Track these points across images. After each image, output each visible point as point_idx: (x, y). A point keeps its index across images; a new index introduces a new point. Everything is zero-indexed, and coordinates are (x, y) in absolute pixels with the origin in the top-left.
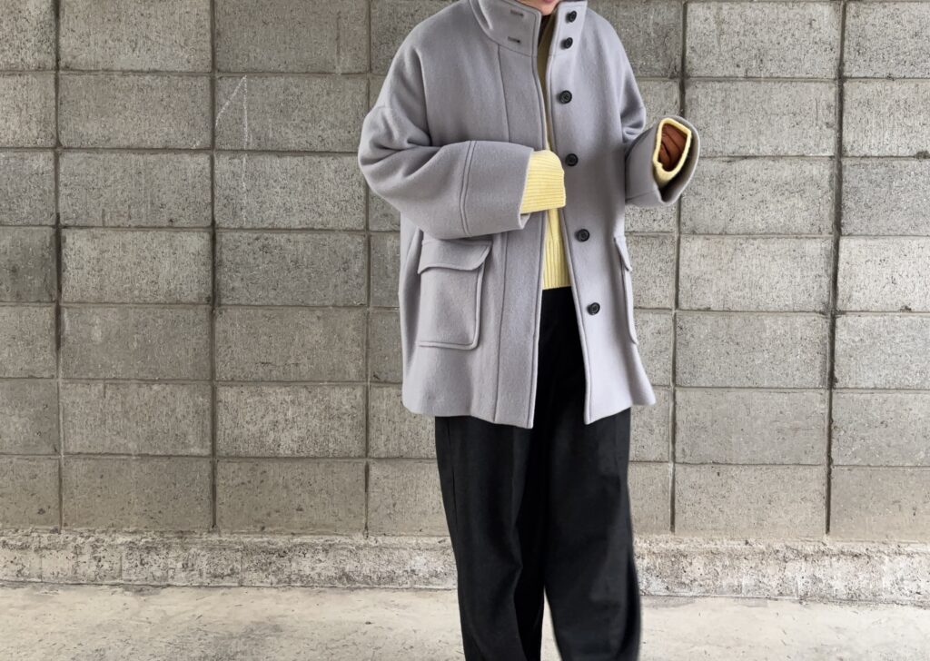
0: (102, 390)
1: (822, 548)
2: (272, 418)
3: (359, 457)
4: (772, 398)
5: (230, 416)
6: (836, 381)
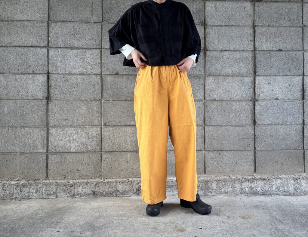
0: (7, 130)
1: (254, 177)
2: (68, 139)
4: (236, 129)
5: (53, 138)
6: (256, 122)
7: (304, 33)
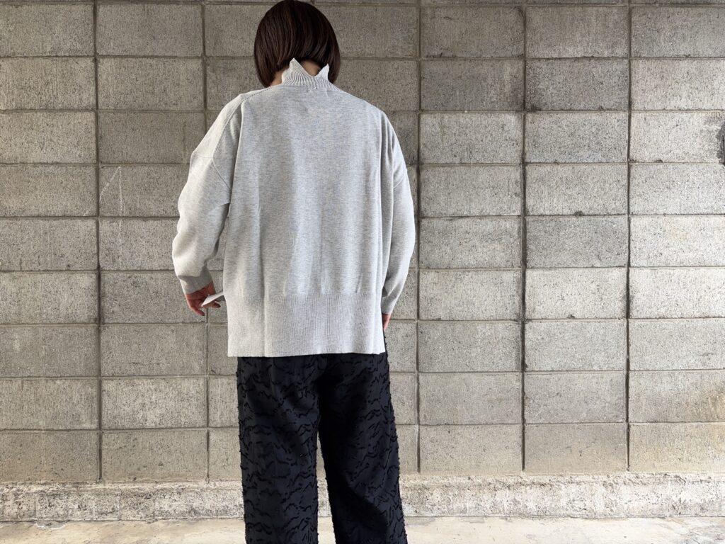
0: (21, 385)
1: (520, 480)
2: (141, 401)
3: (203, 427)
4: (484, 379)
5: (111, 401)
6: (527, 366)
7: (632, 177)
